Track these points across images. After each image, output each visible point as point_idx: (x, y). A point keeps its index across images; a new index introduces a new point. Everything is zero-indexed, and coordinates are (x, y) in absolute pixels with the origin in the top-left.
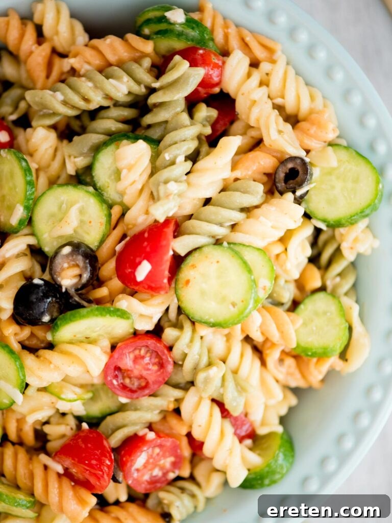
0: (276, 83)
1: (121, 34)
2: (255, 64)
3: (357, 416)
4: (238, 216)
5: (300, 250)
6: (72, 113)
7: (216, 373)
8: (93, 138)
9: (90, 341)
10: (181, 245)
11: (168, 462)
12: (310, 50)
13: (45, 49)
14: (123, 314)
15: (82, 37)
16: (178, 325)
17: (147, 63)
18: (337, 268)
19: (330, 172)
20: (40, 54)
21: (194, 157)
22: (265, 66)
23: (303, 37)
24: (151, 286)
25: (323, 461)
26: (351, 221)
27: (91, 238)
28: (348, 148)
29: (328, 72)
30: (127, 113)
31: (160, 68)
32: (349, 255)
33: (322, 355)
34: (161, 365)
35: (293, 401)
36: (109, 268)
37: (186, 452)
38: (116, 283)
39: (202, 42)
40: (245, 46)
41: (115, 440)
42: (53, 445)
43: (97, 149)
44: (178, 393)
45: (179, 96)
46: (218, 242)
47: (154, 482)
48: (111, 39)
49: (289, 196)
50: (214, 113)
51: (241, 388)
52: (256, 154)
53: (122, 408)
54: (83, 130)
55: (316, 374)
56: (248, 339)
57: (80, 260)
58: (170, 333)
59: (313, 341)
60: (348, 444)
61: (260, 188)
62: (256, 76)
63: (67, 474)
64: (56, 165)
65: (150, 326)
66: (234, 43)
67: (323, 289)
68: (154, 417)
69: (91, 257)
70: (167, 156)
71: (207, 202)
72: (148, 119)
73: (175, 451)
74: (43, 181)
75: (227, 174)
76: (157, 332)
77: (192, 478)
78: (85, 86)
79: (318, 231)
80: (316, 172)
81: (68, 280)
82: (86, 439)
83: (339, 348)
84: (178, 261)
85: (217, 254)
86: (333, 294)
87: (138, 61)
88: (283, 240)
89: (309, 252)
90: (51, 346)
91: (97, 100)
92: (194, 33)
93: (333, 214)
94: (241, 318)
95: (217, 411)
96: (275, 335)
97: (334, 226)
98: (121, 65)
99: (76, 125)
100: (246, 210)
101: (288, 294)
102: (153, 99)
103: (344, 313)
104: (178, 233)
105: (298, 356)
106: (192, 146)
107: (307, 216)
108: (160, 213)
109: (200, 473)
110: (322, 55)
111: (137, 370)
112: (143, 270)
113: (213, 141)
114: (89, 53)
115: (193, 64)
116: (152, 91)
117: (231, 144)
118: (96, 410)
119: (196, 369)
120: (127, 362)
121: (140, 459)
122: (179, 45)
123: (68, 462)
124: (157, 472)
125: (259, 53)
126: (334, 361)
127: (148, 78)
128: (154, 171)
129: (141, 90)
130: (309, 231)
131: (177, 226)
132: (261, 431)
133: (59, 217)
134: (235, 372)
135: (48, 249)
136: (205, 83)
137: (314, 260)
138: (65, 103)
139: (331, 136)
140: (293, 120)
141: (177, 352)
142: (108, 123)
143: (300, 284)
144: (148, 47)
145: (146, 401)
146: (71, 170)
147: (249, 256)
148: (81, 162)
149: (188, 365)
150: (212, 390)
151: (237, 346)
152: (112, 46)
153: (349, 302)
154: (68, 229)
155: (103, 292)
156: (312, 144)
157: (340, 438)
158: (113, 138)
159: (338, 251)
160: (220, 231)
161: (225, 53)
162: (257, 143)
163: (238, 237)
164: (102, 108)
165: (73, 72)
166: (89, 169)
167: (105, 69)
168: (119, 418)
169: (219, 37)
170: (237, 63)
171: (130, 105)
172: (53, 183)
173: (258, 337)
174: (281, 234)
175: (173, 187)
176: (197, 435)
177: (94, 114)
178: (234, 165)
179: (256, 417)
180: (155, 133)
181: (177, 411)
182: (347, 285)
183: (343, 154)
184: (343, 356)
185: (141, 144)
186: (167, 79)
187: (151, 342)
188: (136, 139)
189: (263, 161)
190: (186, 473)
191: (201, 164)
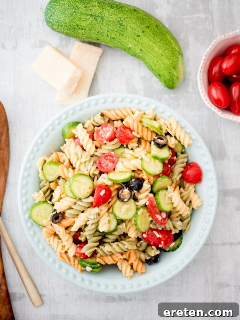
0: (60, 246)
1: (107, 264)
2: (66, 252)
3: (42, 143)
4: (74, 207)
5: (56, 195)
6: (123, 242)
7: (84, 160)
8: (117, 233)
9: (121, 172)
10: (91, 199)
11: (101, 133)
12: (49, 255)
13: (130, 261)
14: (110, 180)
15: (119, 264)
16: (94, 175)
17: (98, 255)
18: (45, 188)
19: (45, 218)
20: (132, 260)
21: (86, 225)
22: (63, 252)
23: (51, 260)
24: (101, 187)
25: (53, 129)
26: (40, 203)
27: (118, 203)
28: (40, 225)
29: (44, 249)
30: (106, 240)
31: (95, 253)
32: (41, 192)
33: (52, 162)
34: (100, 163)
35: (62, 148)
36: (114, 194)
37: (95, 135)
38: (112, 189)
39: (82, 260)
40: (69, 258)
41: (116, 140)
42: (135, 140)
43: (116, 230)
44: (96, 154)
45: (89, 244)
46: (80, 199)
47: (106, 126)
48: (109, 263)
49: (58, 212)
50: (80, 238)
51: (76, 154)
52: (67, 225)
53: (113, 150)
54: (120, 236)
55: (54, 156)
56: (74, 169)
57: (122, 197)
58: (97, 172)
59: (54, 167)
60: (45, 134)
61: (66, 215)
62: (66, 249)
63: (132, 131)
64: (129, 226)
65: (103, 175)
66: (72, 259)
67: (50, 182)
68: (104, 147)
69: (118, 197)
70: (94, 226)
71: (83, 212)
72: (99, 238)
73: (98, 136)
74: (133, 222)
75: (76, 220)
76: (101, 173)
77: (94, 126)
78: (118, 249)
79: (50, 200)
80: (49, 218)
81: (126, 191)
82: (124, 142)
83: (46, 164)
84: (92, 194)
85: (80, 196)
86: (47, 181)
87: (101, 256)
88: (61, 198)
89: (53, 194)
90: (133, 171)
91: (114, 245)
92: (84, 263)
93: (45, 205)
94: (75, 176)
95: (85, 148)
96: (65, 169)
97: (46, 201)
98: (107, 255)
99: (123, 238)
100: (71, 208)
101: (61, 181)
102: (98, 244)
103: (44, 175)
104: (92, 203)
105: (59, 162)
106: (86, 229)
107: (53, 205)
108: (96, 210)
109: (92, 127)
110: (46, 254)
111: (107, 162)
112: (103, 193)
113: (80, 230)
114: (117, 259)
115: (84, 254)
116: (98, 246)
117: (74, 229)
118: (122, 150)
119: (90, 161)
120: (110, 165)
121: (109, 134)
122: (89, 260)
123: (130, 135)
124: (104, 129)
125: (64, 256)
126: (48, 160)
127: (98, 250)
128: (98, 223)
129: (101, 247)
130: (53, 200)
131: (92, 205)
132: (72, 140)
133: (128, 210)
134: (78, 159)
135: (132, 201)
136: (81, 248)
137: (52, 191)
138: (124, 245)
139: (44, 229)
140: (55, 235)
141: (95, 167)
142: (112, 238)
143: (57, 184)
144: (98, 260)
145: (106, 152)
146: (124, 224)
147: (71, 195)
148: (120, 226)
149: (92, 162)
150: (85, 154)
151: (77, 167)
152: (109, 261)
153: (42, 178)
154: (125, 206)
155: (116, 187)
156: (50, 227)
157: (47, 136)
158: (110, 233)
159: (45, 194)
160: (79, 203)
161: (75, 256)
162: (67, 228)
163: (74, 201)
164: (113, 242)
165: (122, 254)
166: (118, 224)
167: (112, 254)
168: (114, 147)
169: (76, 262)
170: (71, 253)
171: (105, 243)
172: (130, 220)
173: (70, 169)
174: (61, 201)
175: (92, 217)
176: (91, 141)
177: (117, 240)
178: (74, 222)
179: (73, 144)
180: (97, 233)
181: (97, 148)
182: (43, 183)
183: (41, 223)
184: (45, 161)
185: (101, 231)
186: (93, 250)
187: (102, 170)
188: (103, 232)
189: (65, 223)
190: (96, 128)
191: (84, 223)
